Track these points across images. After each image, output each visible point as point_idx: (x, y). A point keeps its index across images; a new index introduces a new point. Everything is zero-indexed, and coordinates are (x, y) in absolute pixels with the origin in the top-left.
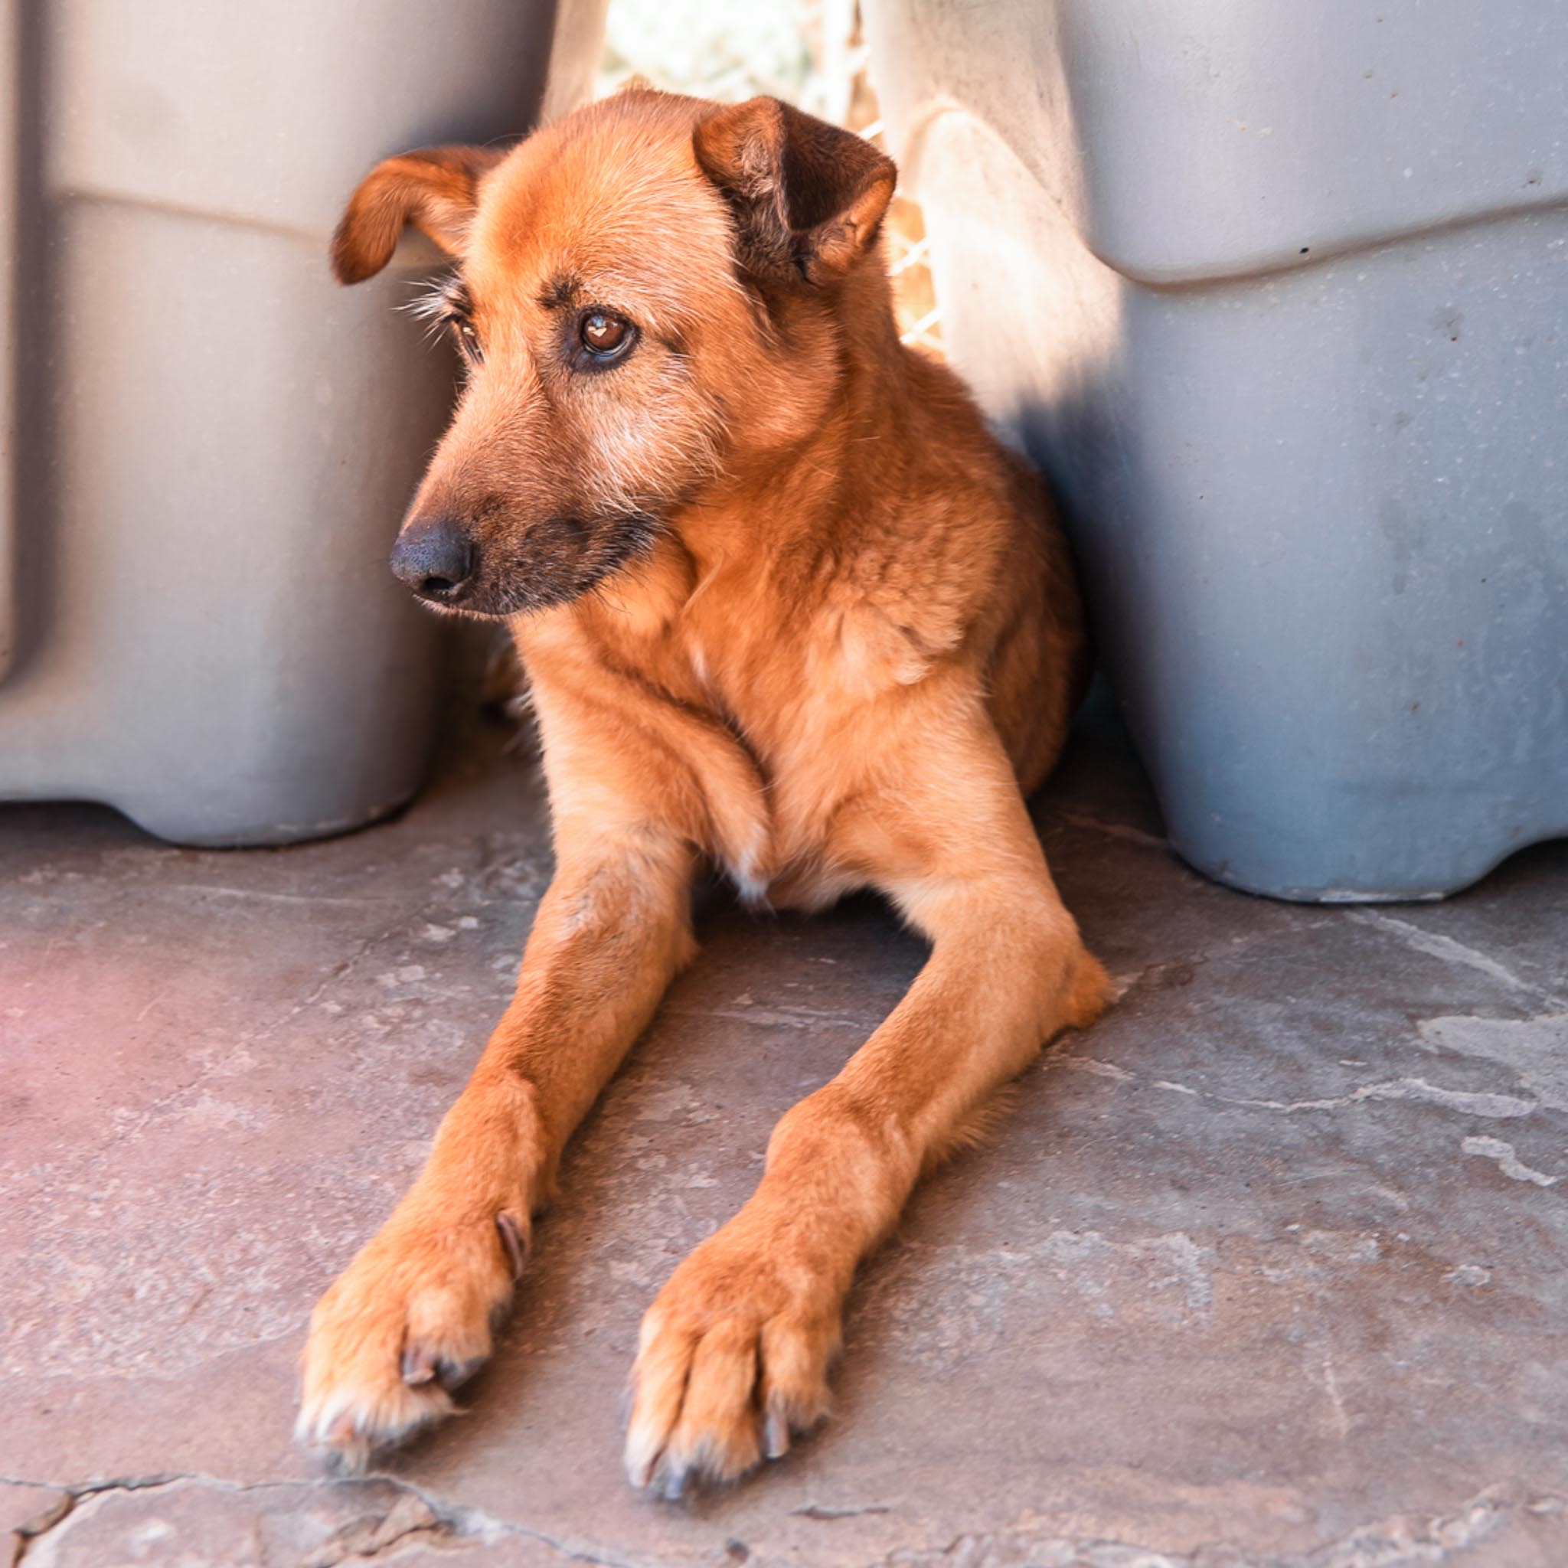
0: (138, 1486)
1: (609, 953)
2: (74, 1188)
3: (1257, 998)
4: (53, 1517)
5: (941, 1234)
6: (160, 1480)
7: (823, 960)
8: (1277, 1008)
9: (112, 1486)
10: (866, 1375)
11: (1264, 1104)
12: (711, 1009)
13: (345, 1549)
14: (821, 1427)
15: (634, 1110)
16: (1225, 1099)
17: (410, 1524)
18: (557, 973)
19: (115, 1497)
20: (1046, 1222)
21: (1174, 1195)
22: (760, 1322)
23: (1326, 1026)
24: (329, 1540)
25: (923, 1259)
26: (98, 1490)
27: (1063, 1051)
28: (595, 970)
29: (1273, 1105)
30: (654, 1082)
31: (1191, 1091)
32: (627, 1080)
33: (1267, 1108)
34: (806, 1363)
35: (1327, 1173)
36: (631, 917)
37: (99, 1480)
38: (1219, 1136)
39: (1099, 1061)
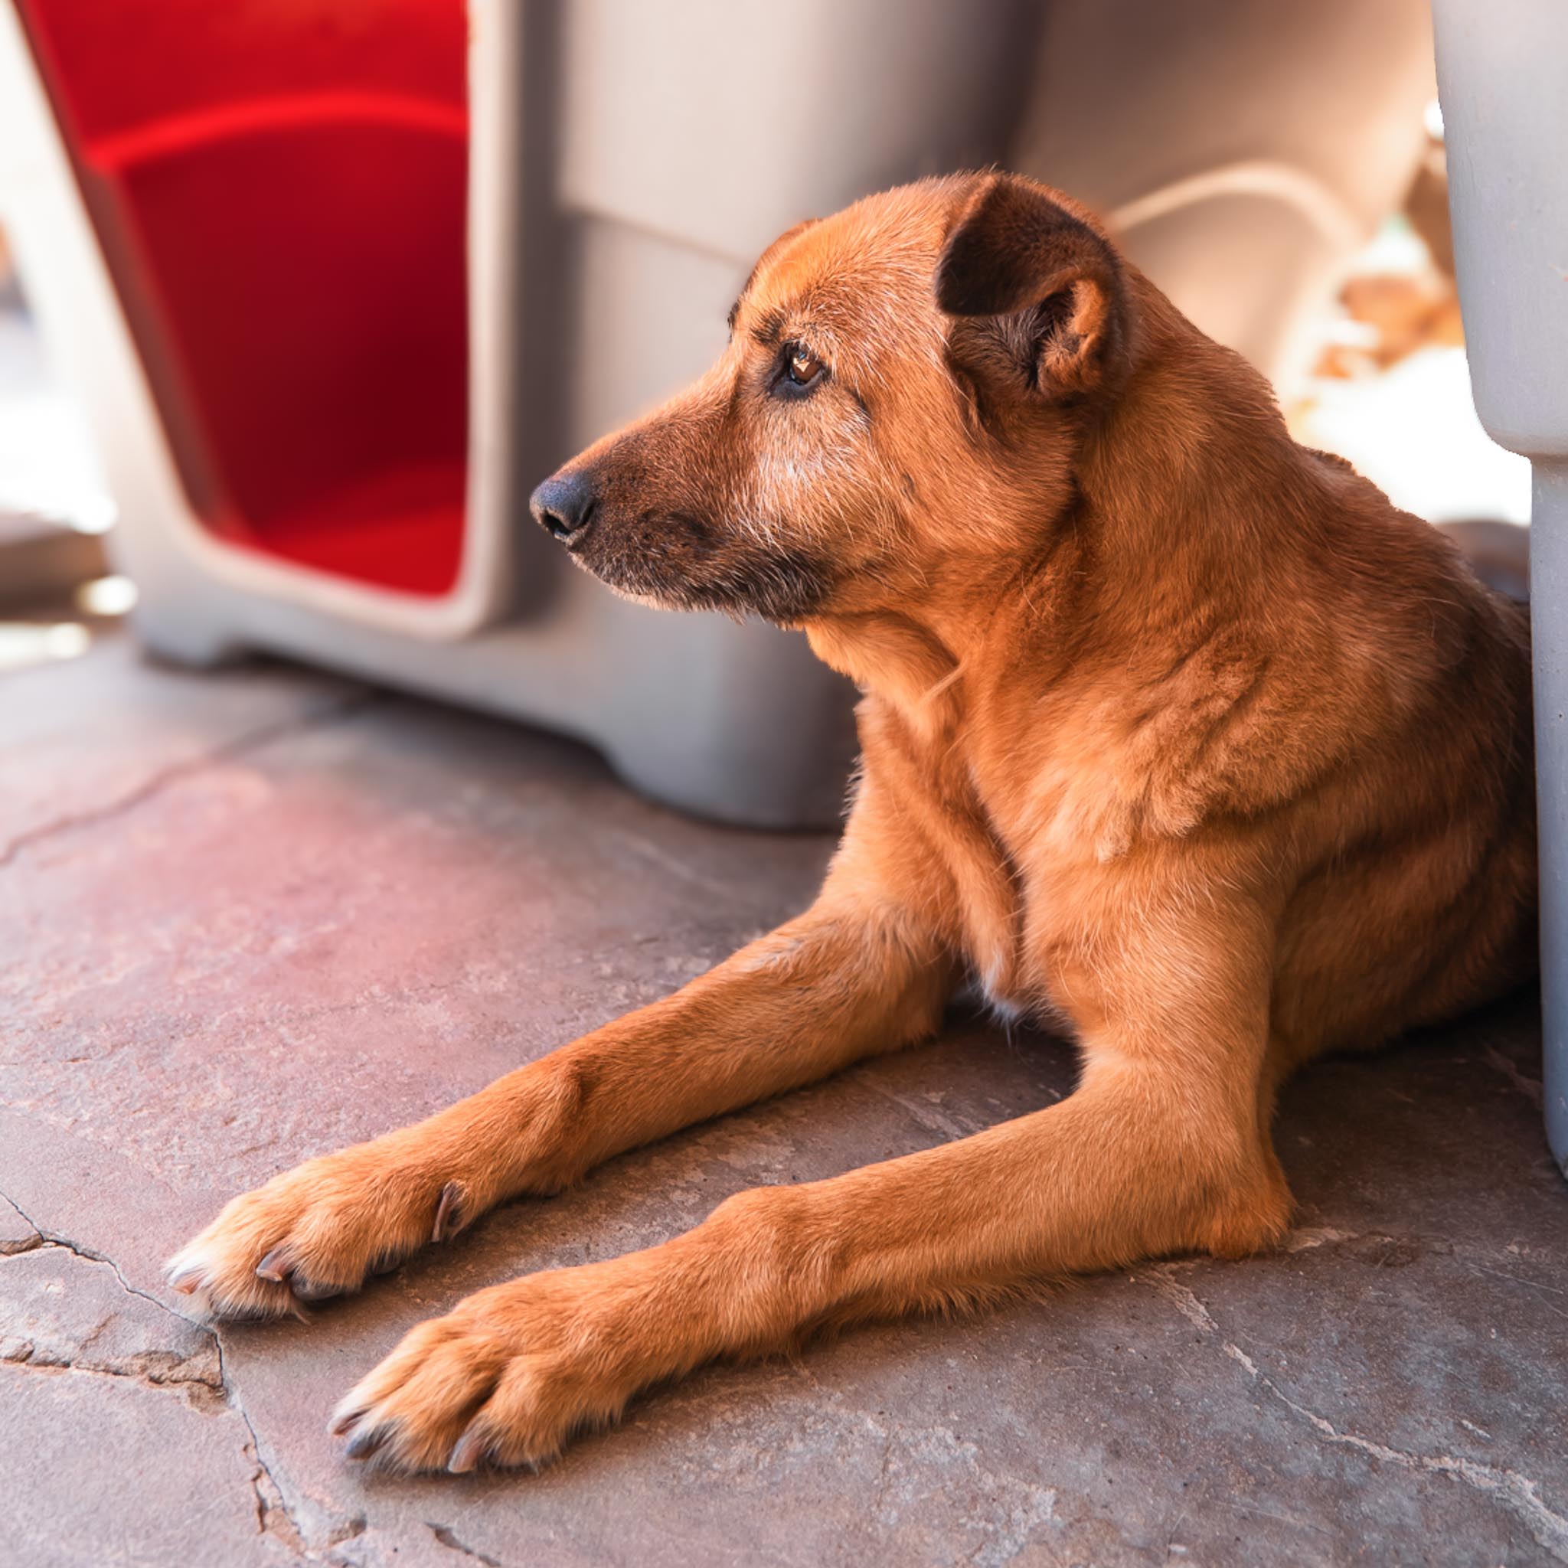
0: (82, 1254)
1: (781, 1002)
3: (1456, 1314)
4: (18, 1246)
5: (836, 1375)
6: (96, 1256)
8: (1462, 1335)
9: (68, 1245)
10: (620, 1453)
11: (1315, 1419)
12: (897, 1092)
13: (144, 1369)
15: (725, 1149)
16: (1278, 1394)
17: (197, 1375)
18: (710, 999)
19: (59, 1253)
20: (945, 1413)
21: (1097, 1453)
23: (1495, 1376)
24: (137, 1355)
25: (797, 1386)
26: (58, 1243)
27: (1172, 1273)
29: (1324, 1425)
30: (772, 1134)
31: (1254, 1371)
32: (751, 1123)
33: (1314, 1426)
35: (1289, 1518)
37: (62, 1236)
38: (1223, 1426)
39: (1198, 1300)
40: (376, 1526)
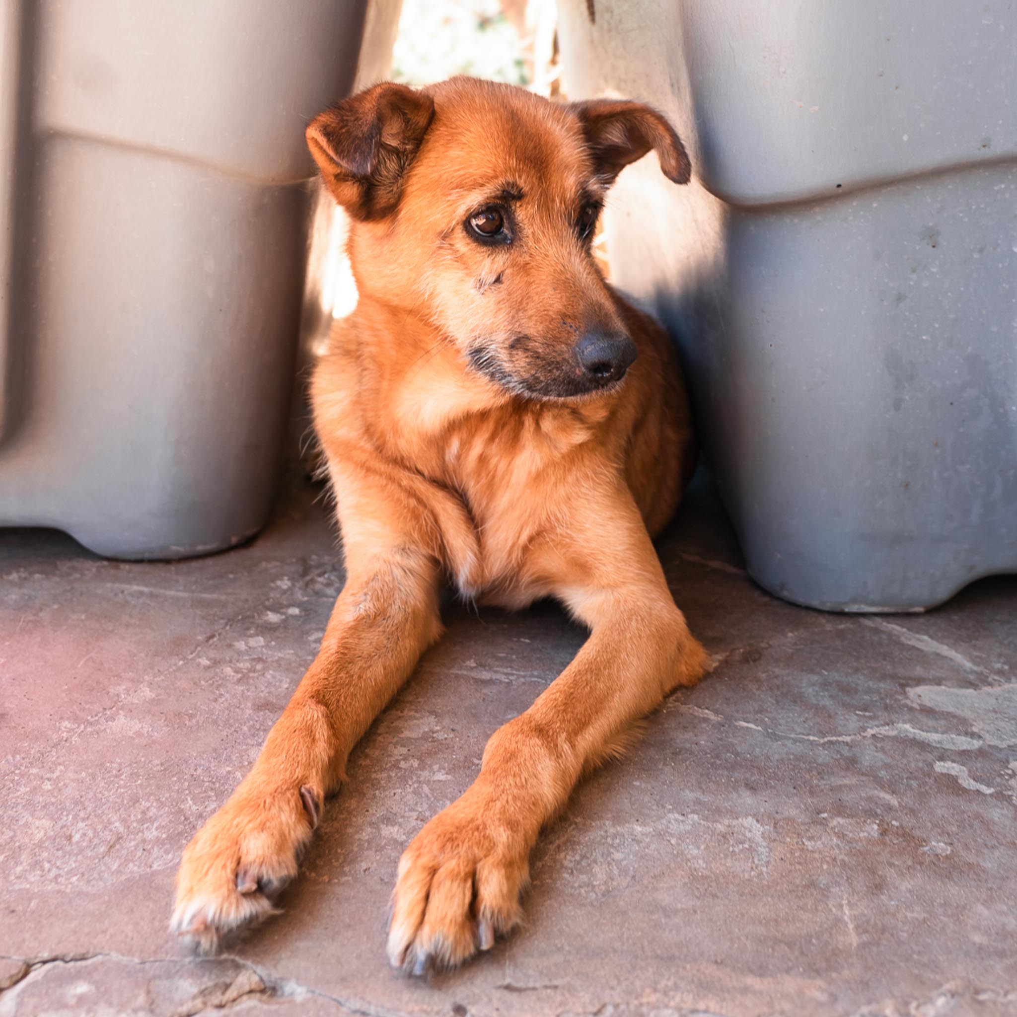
0: (71, 960)
1: (381, 629)
2: (34, 771)
3: (802, 670)
4: (15, 979)
5: (595, 814)
6: (86, 956)
7: (522, 640)
8: (815, 678)
9: (54, 960)
10: (545, 901)
11: (806, 738)
12: (449, 669)
13: (205, 1004)
14: (515, 932)
15: (398, 730)
16: (780, 734)
17: (247, 988)
18: (346, 640)
19: (54, 968)
20: (664, 807)
21: (746, 793)
22: (475, 861)
23: (847, 690)
24: (194, 998)
25: (584, 829)
26: (44, 962)
27: (675, 701)
28: (370, 640)
29: (812, 738)
30: (412, 713)
31: (760, 728)
32: (394, 712)
33: (808, 740)
34: (505, 889)
35: (846, 781)
36: (395, 607)
37: (46, 955)
38: (777, 757)
39: (700, 707)
40: (473, 1004)
